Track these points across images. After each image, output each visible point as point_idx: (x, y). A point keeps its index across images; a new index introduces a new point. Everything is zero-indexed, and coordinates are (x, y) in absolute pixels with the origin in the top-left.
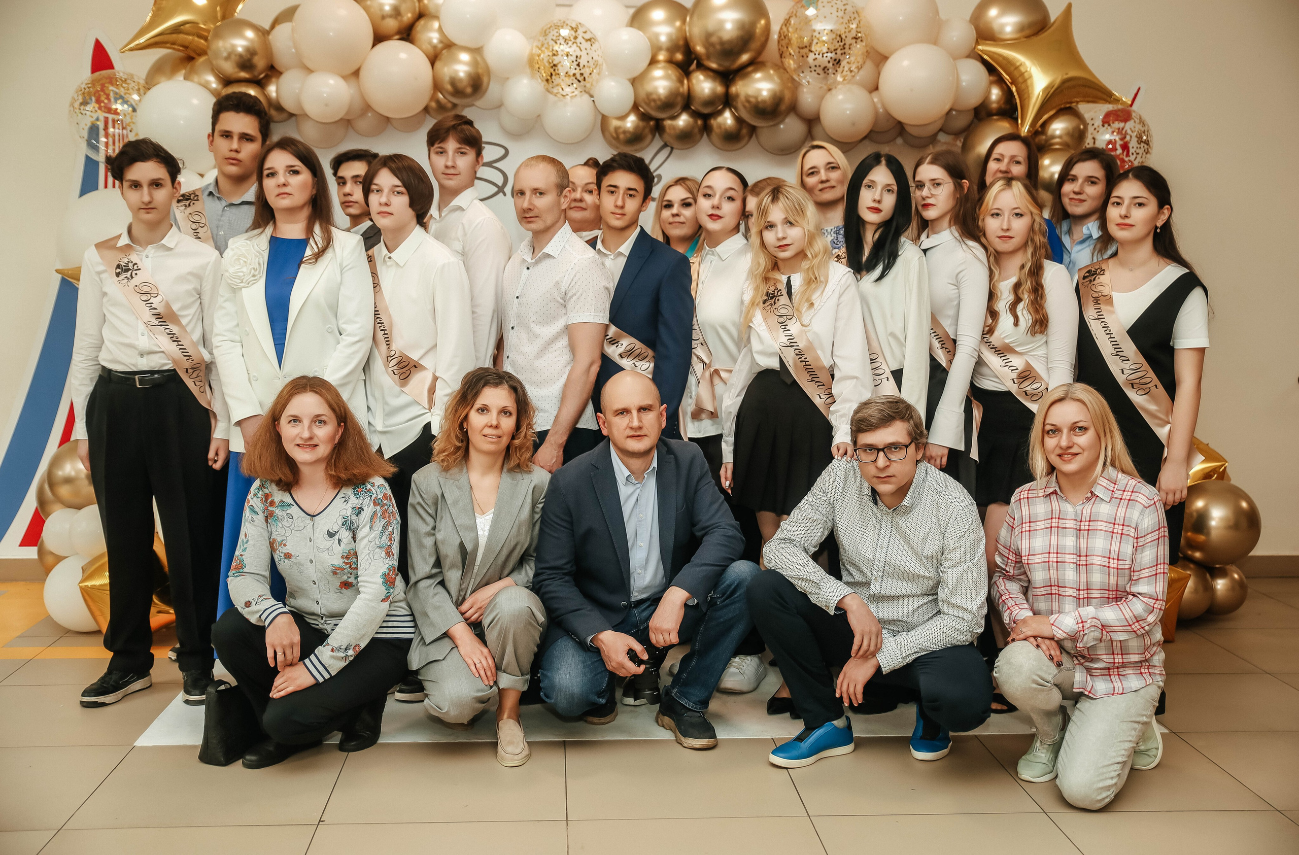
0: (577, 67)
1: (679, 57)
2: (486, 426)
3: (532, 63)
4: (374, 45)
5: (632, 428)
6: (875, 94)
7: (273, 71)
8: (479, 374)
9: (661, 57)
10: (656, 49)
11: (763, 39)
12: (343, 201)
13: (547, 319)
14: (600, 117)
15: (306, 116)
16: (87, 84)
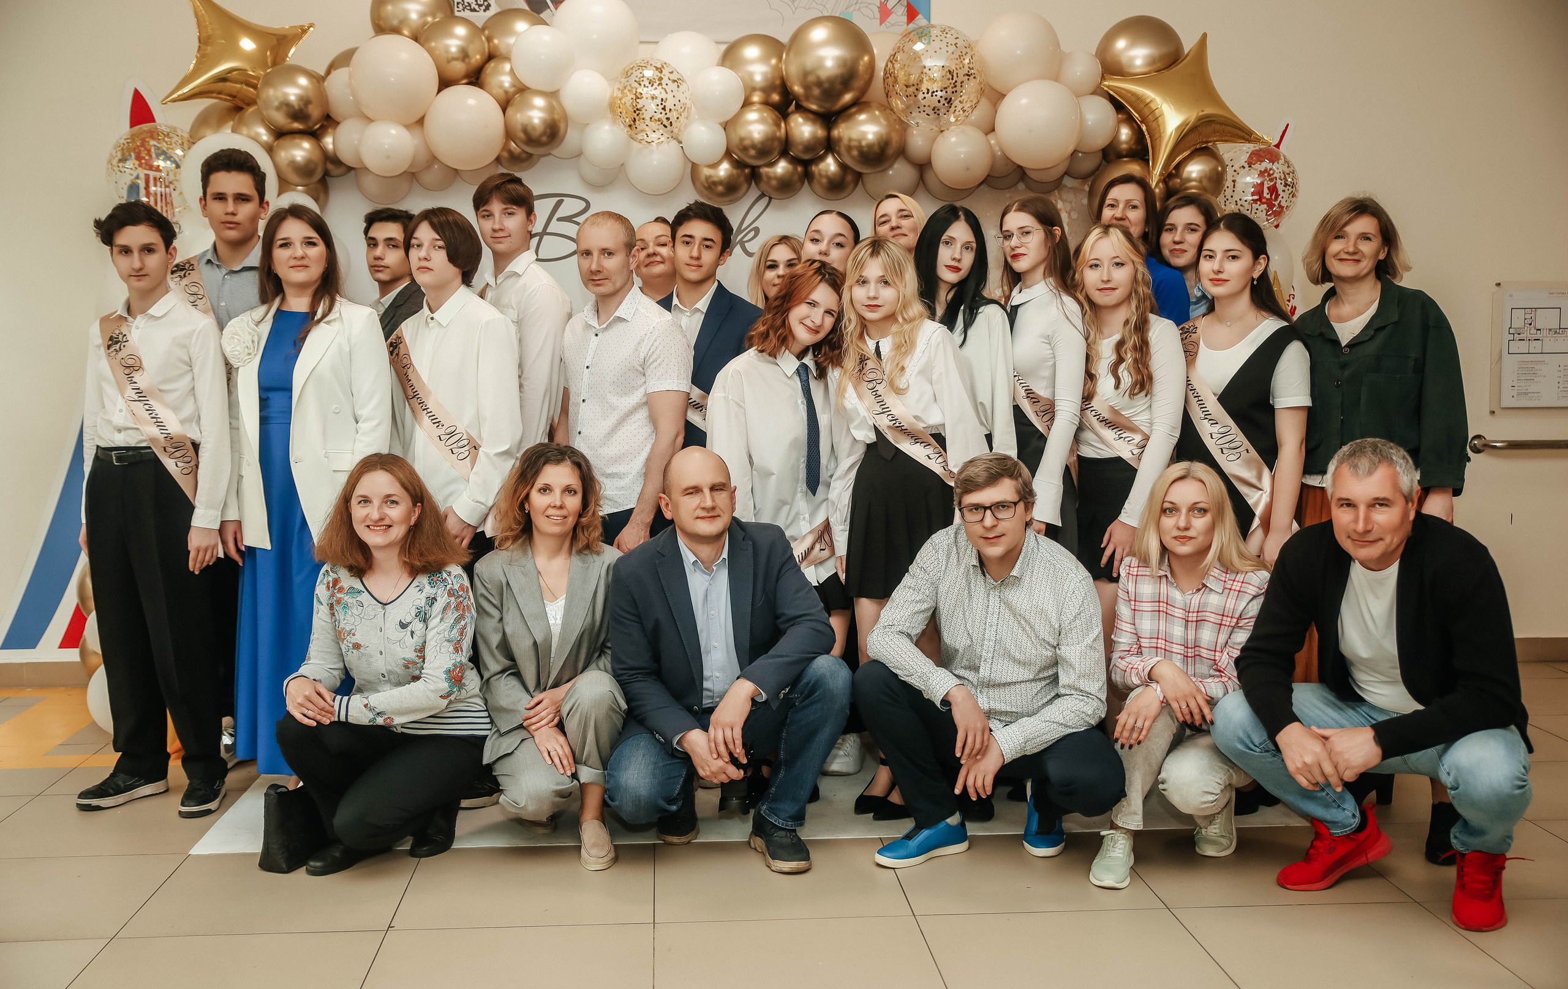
0: (663, 111)
1: (776, 97)
2: (549, 506)
3: (613, 107)
4: (438, 92)
5: (703, 508)
6: (990, 136)
7: (329, 121)
8: (539, 451)
9: (756, 98)
10: (750, 89)
11: (867, 77)
12: (373, 265)
13: (625, 389)
14: (690, 165)
15: (365, 169)
16: (126, 139)
